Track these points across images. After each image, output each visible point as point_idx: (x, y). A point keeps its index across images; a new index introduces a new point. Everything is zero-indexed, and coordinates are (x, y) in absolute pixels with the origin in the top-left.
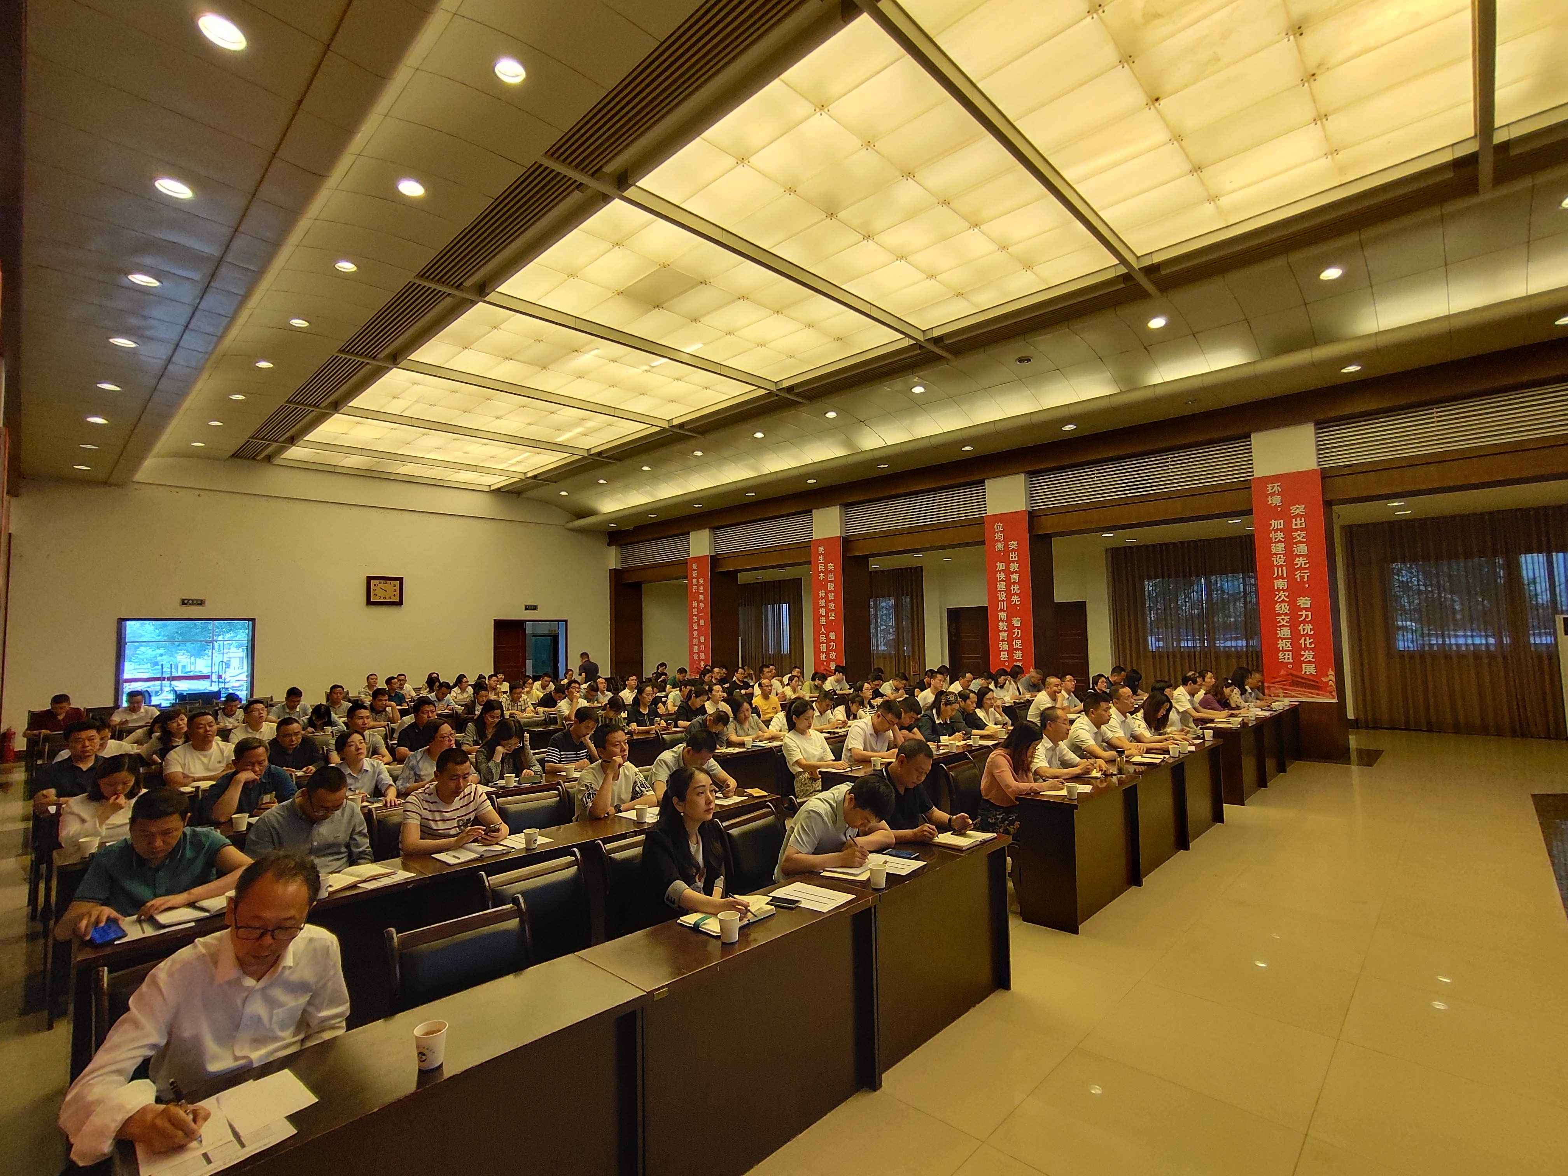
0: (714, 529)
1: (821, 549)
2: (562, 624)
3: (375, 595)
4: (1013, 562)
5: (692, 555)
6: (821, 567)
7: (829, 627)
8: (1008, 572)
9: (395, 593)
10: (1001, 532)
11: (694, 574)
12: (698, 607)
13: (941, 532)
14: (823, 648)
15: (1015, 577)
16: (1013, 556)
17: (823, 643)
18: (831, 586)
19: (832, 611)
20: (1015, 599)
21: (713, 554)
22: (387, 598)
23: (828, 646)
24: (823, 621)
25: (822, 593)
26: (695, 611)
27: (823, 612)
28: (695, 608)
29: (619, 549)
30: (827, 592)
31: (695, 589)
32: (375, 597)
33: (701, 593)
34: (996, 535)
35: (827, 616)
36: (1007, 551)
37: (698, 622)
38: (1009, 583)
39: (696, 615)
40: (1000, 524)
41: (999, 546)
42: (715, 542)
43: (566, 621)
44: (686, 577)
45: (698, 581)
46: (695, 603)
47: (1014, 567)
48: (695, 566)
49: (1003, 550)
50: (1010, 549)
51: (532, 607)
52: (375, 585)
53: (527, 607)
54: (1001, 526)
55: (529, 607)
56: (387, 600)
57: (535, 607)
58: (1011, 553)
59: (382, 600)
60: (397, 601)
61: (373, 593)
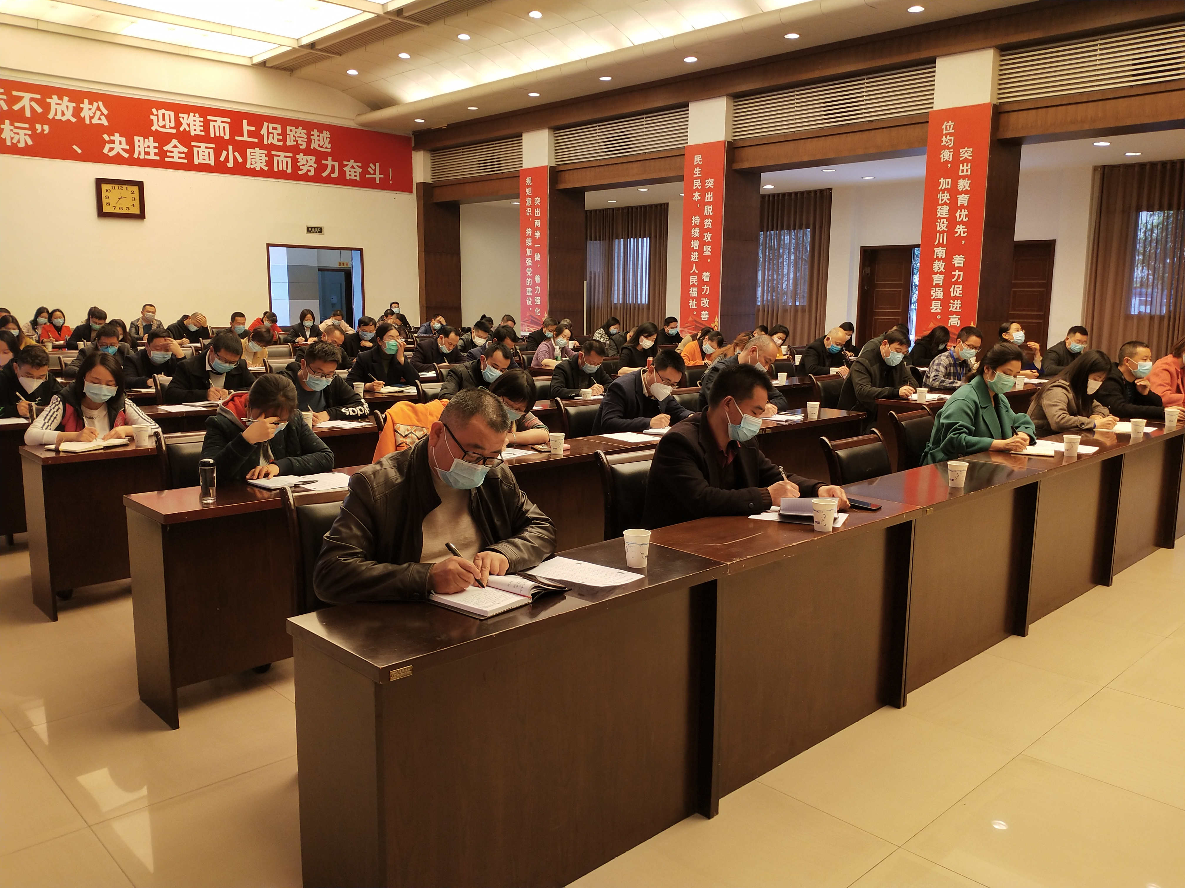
0: (556, 129)
1: (698, 159)
2: (357, 254)
3: (108, 204)
4: (964, 177)
5: (525, 166)
6: (697, 183)
7: (703, 264)
8: (954, 192)
9: (134, 202)
10: (951, 134)
11: (529, 191)
12: (533, 236)
13: (865, 135)
14: (694, 292)
15: (963, 199)
16: (965, 169)
17: (694, 286)
18: (708, 210)
19: (708, 243)
20: (960, 230)
21: (554, 165)
22: (124, 208)
23: (700, 291)
24: (695, 257)
25: (696, 220)
26: (529, 242)
27: (695, 244)
28: (529, 237)
29: (428, 155)
30: (703, 218)
31: (529, 212)
32: (108, 206)
33: (537, 218)
34: (944, 139)
35: (700, 251)
36: (957, 161)
37: (532, 257)
38: (954, 207)
39: (530, 247)
40: (950, 123)
41: (946, 155)
42: (557, 149)
43: (361, 250)
44: (516, 196)
45: (533, 202)
46: (529, 231)
47: (963, 184)
48: (529, 181)
49: (951, 160)
50: (961, 159)
51: (316, 229)
52: (107, 191)
53: (310, 229)
54: (952, 126)
55: (313, 229)
56: (125, 211)
57: (321, 228)
58: (961, 165)
59: (117, 211)
60: (138, 212)
61: (105, 201)
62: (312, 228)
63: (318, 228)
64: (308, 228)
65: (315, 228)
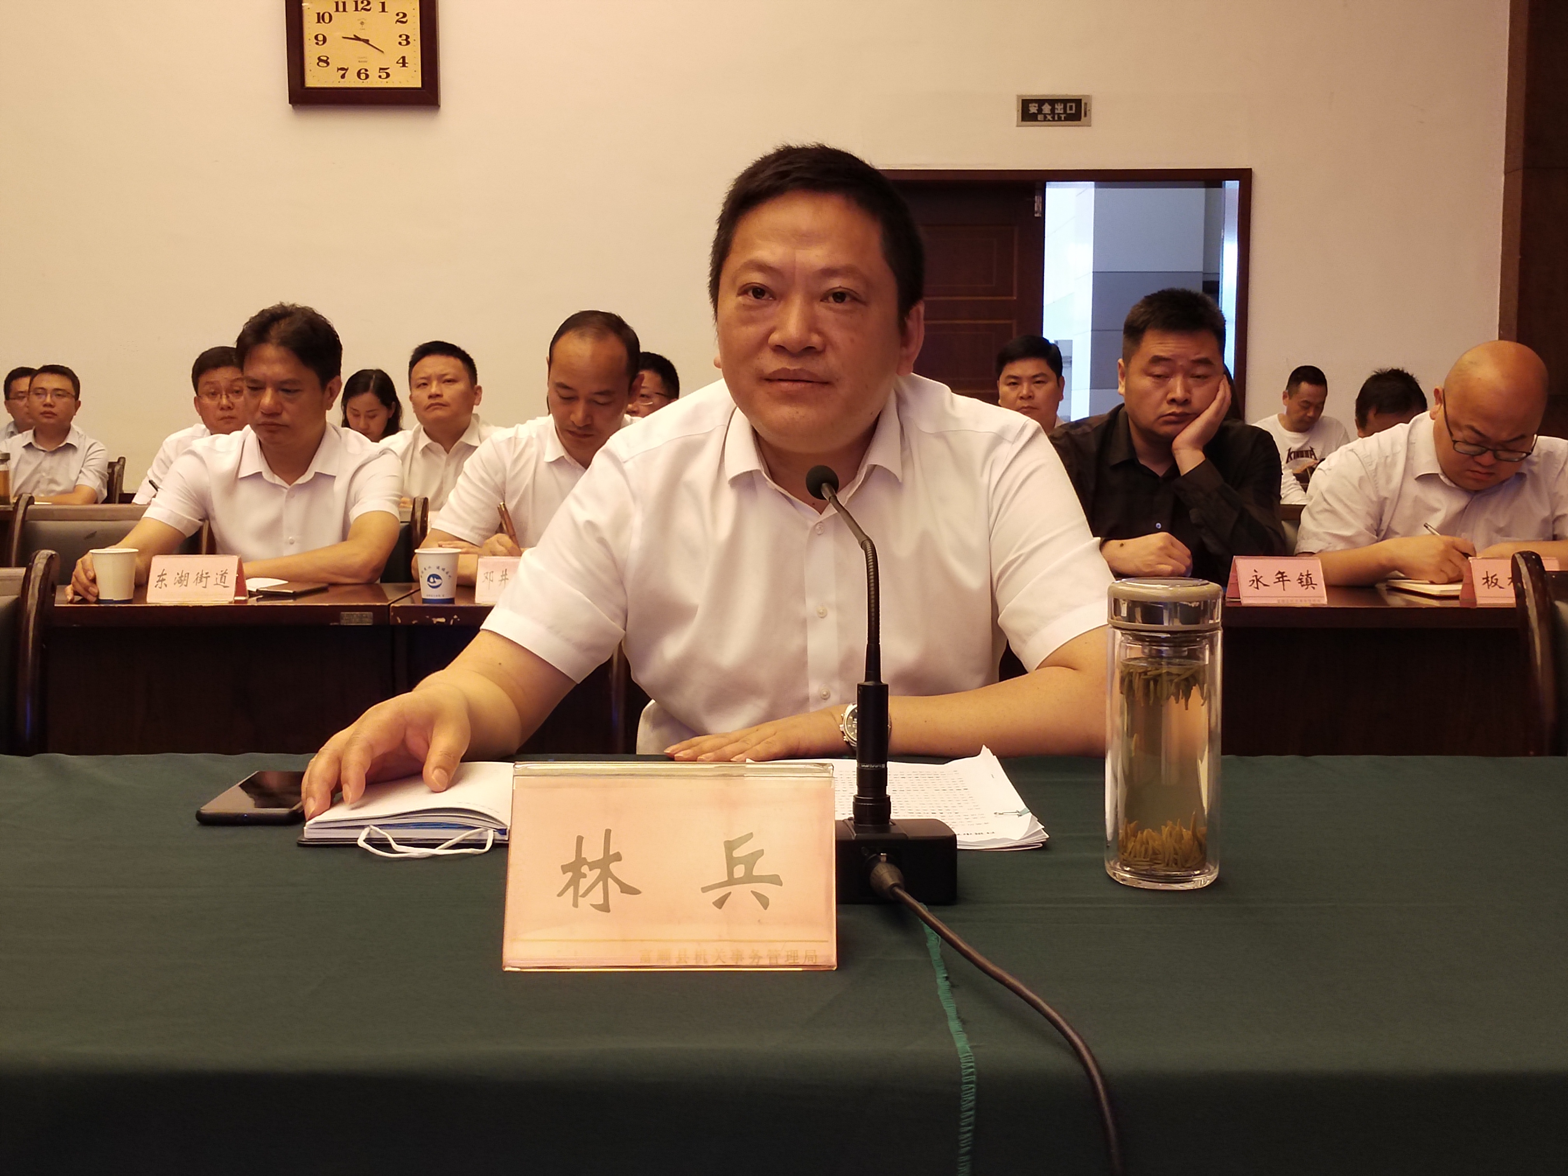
3: (324, 61)
9: (405, 51)
22: (374, 73)
32: (323, 70)
43: (1243, 177)
51: (1059, 108)
52: (320, 18)
53: (1033, 109)
55: (1047, 108)
56: (374, 82)
57: (1078, 102)
59: (352, 82)
60: (416, 82)
61: (311, 51)
62: (1041, 102)
63: (1065, 101)
64: (1025, 103)
65: (1053, 102)
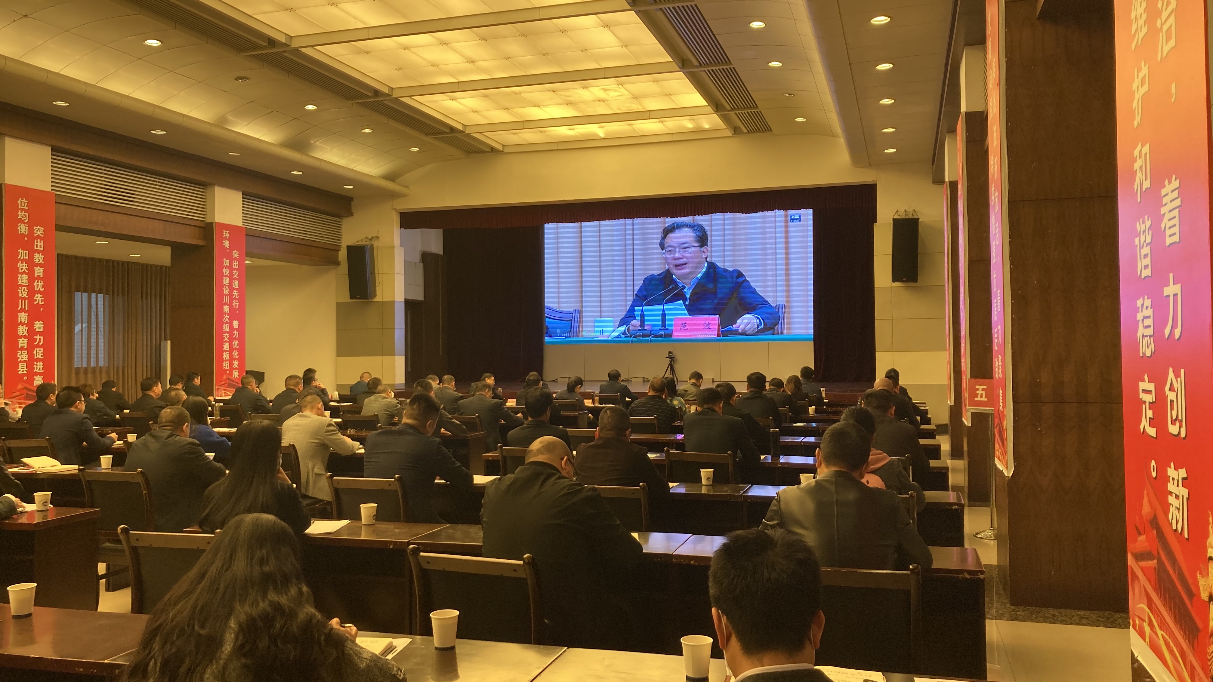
4: (38, 251)
8: (31, 263)
10: (26, 211)
15: (39, 271)
16: (39, 244)
20: (38, 298)
34: (20, 213)
36: (31, 236)
38: (32, 278)
40: (24, 200)
41: (22, 229)
47: (38, 258)
49: (27, 234)
50: (35, 235)
54: (26, 204)
58: (36, 240)
